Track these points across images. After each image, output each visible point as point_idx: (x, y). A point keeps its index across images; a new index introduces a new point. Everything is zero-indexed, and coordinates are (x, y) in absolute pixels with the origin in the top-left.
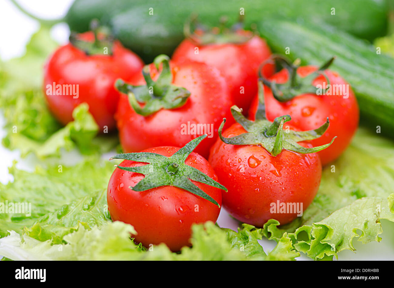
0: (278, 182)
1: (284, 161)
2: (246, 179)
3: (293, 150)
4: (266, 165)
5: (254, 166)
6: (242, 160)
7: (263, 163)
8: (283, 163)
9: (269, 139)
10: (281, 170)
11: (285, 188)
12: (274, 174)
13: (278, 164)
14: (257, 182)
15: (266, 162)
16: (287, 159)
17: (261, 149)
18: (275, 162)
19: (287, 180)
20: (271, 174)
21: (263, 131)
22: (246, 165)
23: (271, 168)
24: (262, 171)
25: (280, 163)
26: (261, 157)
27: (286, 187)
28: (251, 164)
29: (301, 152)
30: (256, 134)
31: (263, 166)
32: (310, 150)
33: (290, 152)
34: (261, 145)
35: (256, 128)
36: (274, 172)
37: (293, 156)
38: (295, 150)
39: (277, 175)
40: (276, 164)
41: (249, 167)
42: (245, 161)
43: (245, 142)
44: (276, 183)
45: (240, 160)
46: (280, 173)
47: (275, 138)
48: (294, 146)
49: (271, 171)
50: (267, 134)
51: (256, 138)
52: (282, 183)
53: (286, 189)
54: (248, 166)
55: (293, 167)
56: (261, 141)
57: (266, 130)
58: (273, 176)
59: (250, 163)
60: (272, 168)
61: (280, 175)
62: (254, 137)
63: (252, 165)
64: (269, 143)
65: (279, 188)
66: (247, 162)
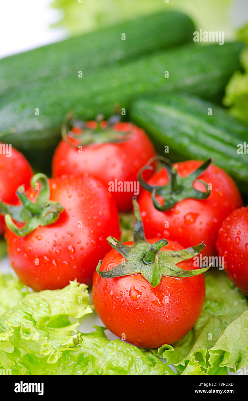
0: (161, 312)
1: (164, 290)
2: (130, 312)
3: (173, 276)
4: (148, 296)
5: (135, 299)
6: (123, 292)
7: (144, 294)
8: (164, 292)
9: (148, 266)
10: (163, 300)
11: (168, 316)
12: (156, 305)
13: (159, 294)
14: (140, 314)
15: (147, 293)
16: (168, 287)
17: (141, 278)
18: (156, 292)
19: (169, 309)
20: (153, 305)
21: (141, 257)
22: (127, 298)
23: (152, 299)
24: (144, 303)
25: (161, 292)
26: (142, 288)
27: (170, 315)
28: (132, 297)
29: (180, 276)
30: (134, 261)
31: (144, 298)
32: (189, 274)
33: (170, 278)
34: (140, 274)
35: (134, 255)
36: (156, 302)
37: (173, 282)
38: (175, 275)
39: (159, 305)
40: (157, 294)
41: (130, 300)
42: (126, 294)
43: (125, 273)
44: (159, 313)
45: (121, 292)
46: (162, 303)
47: (153, 264)
48: (173, 270)
49: (153, 302)
50: (145, 261)
51: (135, 267)
52: (166, 312)
53: (170, 317)
54: (130, 298)
55: (174, 294)
56: (140, 269)
57: (144, 256)
58: (156, 307)
59: (131, 295)
60: (154, 298)
61: (163, 305)
62: (133, 265)
63: (134, 297)
64: (147, 271)
65: (163, 317)
66: (129, 295)
